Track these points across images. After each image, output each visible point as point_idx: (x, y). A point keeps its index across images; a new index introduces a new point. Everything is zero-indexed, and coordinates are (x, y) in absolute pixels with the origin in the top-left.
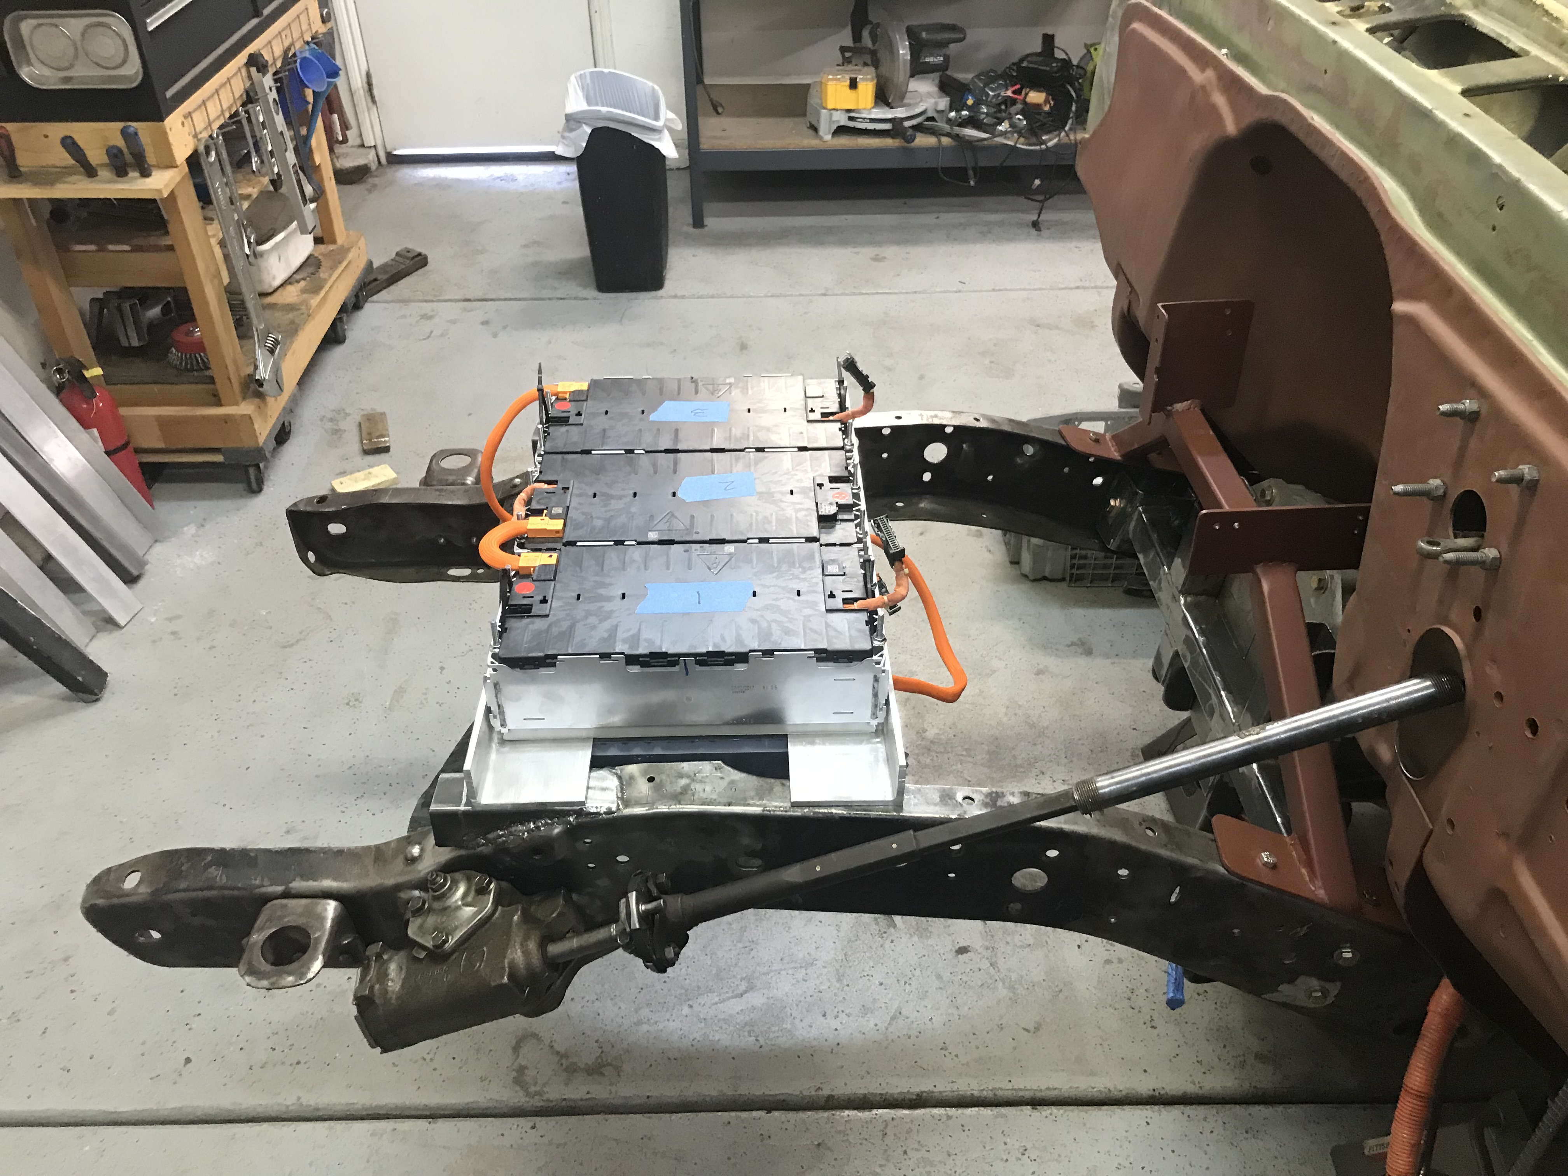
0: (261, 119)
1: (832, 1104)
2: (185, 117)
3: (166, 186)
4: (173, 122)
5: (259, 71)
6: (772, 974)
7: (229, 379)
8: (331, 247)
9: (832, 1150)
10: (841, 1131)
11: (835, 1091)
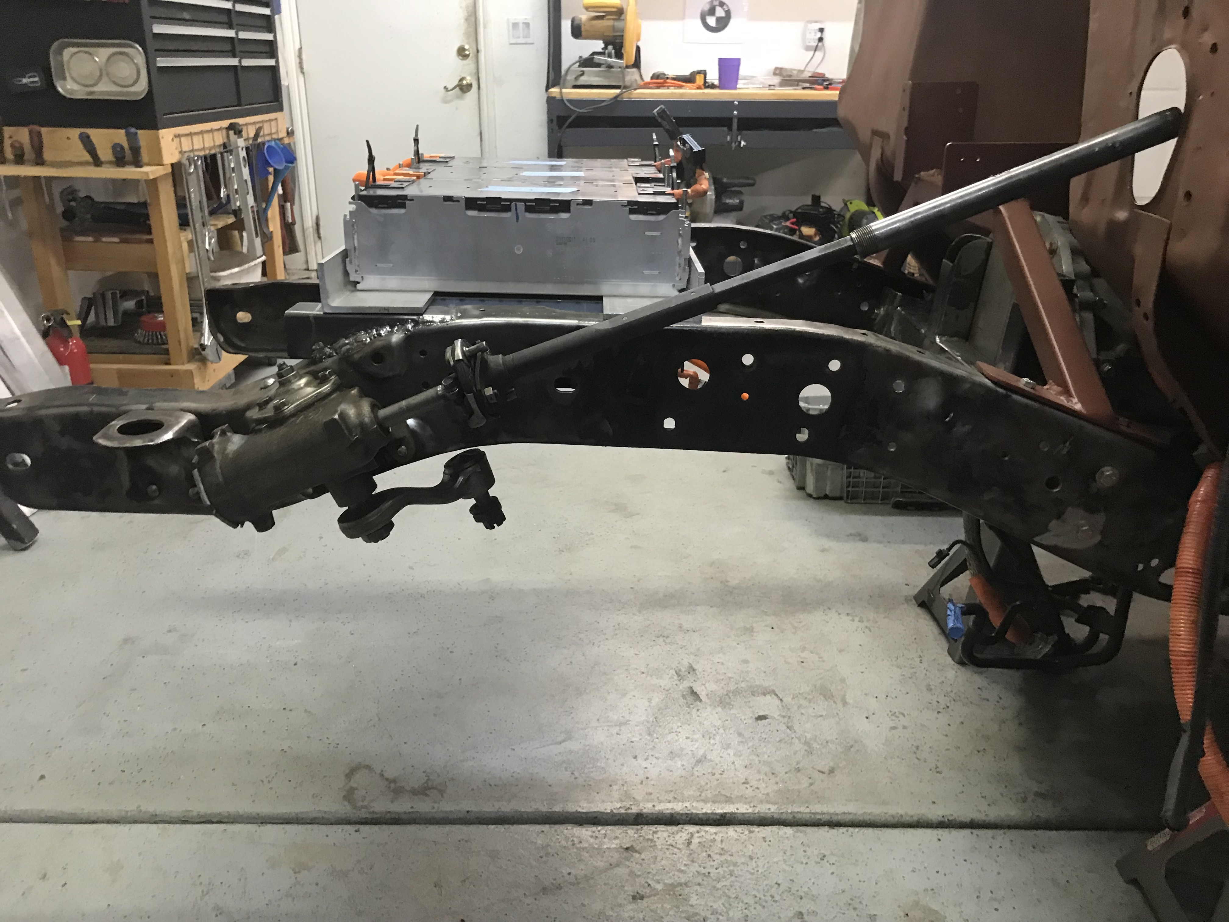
0: (232, 165)
1: (642, 820)
2: (175, 136)
3: (152, 174)
4: (166, 135)
5: (235, 134)
6: (589, 729)
7: (180, 342)
9: (639, 853)
10: (648, 839)
11: (644, 811)
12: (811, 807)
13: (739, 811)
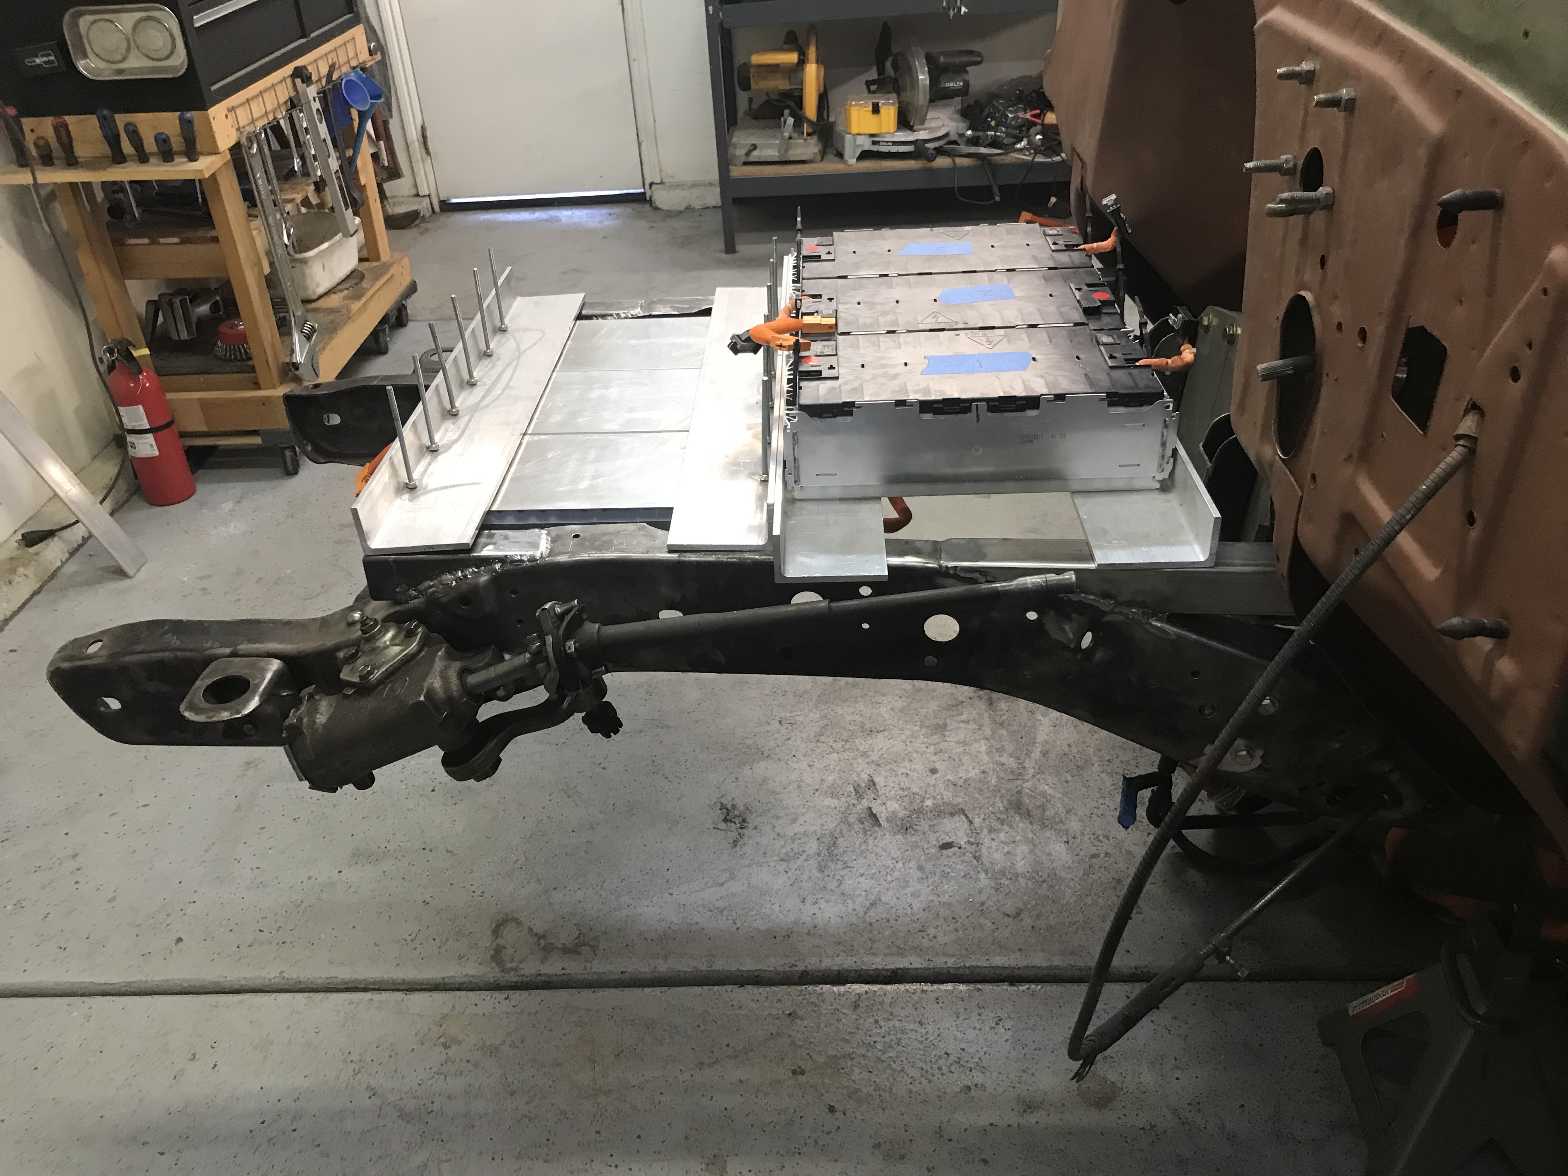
0: (305, 125)
1: (807, 978)
2: (229, 110)
3: (207, 168)
4: (217, 113)
5: (303, 82)
6: (754, 866)
7: (267, 361)
8: (375, 264)
9: (802, 1019)
10: (812, 1003)
11: (810, 968)
12: (991, 961)
13: (912, 966)
